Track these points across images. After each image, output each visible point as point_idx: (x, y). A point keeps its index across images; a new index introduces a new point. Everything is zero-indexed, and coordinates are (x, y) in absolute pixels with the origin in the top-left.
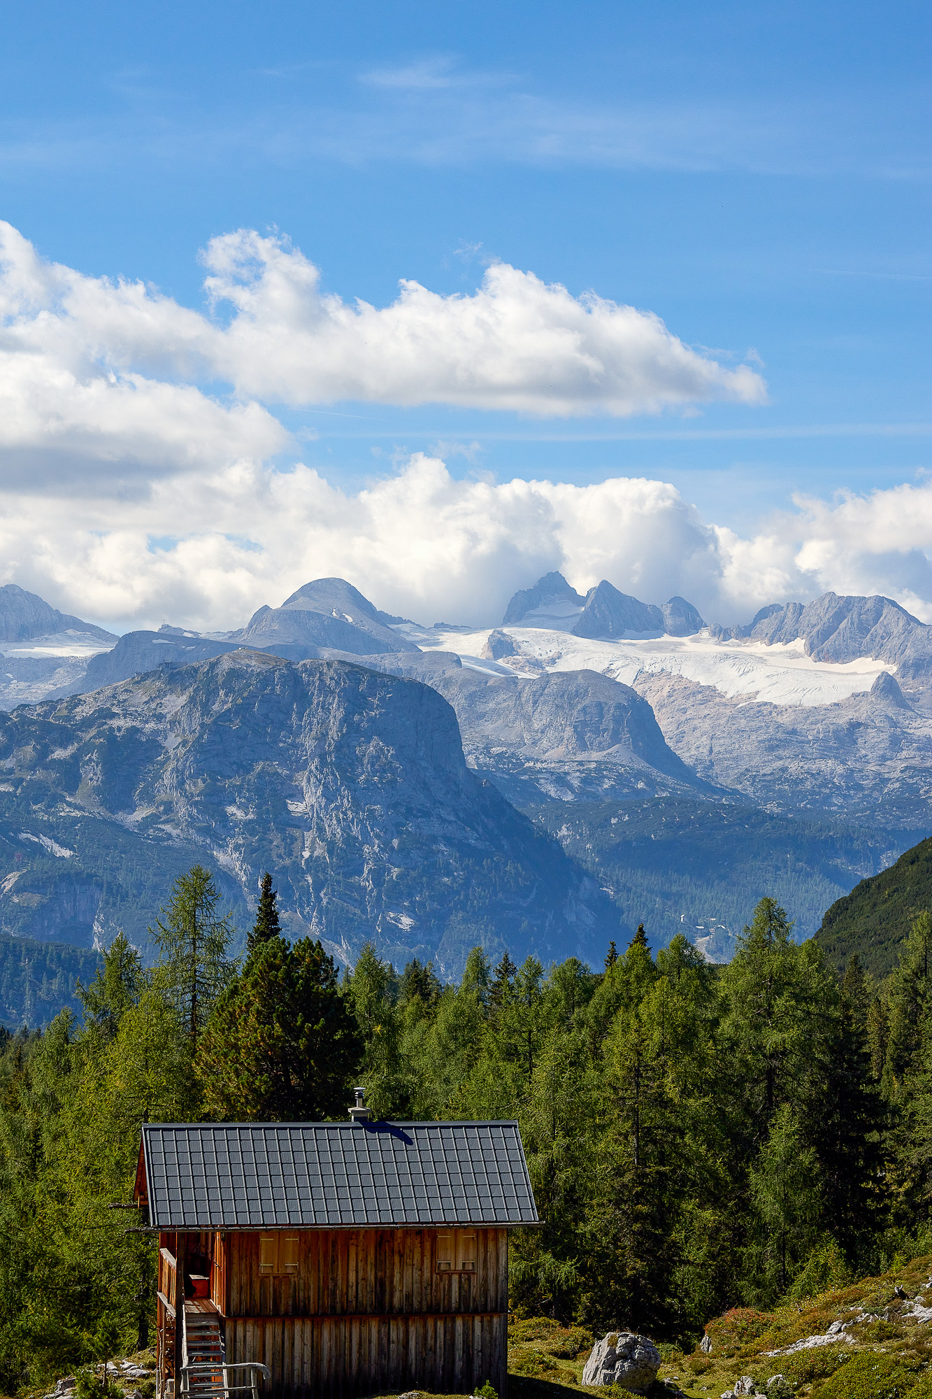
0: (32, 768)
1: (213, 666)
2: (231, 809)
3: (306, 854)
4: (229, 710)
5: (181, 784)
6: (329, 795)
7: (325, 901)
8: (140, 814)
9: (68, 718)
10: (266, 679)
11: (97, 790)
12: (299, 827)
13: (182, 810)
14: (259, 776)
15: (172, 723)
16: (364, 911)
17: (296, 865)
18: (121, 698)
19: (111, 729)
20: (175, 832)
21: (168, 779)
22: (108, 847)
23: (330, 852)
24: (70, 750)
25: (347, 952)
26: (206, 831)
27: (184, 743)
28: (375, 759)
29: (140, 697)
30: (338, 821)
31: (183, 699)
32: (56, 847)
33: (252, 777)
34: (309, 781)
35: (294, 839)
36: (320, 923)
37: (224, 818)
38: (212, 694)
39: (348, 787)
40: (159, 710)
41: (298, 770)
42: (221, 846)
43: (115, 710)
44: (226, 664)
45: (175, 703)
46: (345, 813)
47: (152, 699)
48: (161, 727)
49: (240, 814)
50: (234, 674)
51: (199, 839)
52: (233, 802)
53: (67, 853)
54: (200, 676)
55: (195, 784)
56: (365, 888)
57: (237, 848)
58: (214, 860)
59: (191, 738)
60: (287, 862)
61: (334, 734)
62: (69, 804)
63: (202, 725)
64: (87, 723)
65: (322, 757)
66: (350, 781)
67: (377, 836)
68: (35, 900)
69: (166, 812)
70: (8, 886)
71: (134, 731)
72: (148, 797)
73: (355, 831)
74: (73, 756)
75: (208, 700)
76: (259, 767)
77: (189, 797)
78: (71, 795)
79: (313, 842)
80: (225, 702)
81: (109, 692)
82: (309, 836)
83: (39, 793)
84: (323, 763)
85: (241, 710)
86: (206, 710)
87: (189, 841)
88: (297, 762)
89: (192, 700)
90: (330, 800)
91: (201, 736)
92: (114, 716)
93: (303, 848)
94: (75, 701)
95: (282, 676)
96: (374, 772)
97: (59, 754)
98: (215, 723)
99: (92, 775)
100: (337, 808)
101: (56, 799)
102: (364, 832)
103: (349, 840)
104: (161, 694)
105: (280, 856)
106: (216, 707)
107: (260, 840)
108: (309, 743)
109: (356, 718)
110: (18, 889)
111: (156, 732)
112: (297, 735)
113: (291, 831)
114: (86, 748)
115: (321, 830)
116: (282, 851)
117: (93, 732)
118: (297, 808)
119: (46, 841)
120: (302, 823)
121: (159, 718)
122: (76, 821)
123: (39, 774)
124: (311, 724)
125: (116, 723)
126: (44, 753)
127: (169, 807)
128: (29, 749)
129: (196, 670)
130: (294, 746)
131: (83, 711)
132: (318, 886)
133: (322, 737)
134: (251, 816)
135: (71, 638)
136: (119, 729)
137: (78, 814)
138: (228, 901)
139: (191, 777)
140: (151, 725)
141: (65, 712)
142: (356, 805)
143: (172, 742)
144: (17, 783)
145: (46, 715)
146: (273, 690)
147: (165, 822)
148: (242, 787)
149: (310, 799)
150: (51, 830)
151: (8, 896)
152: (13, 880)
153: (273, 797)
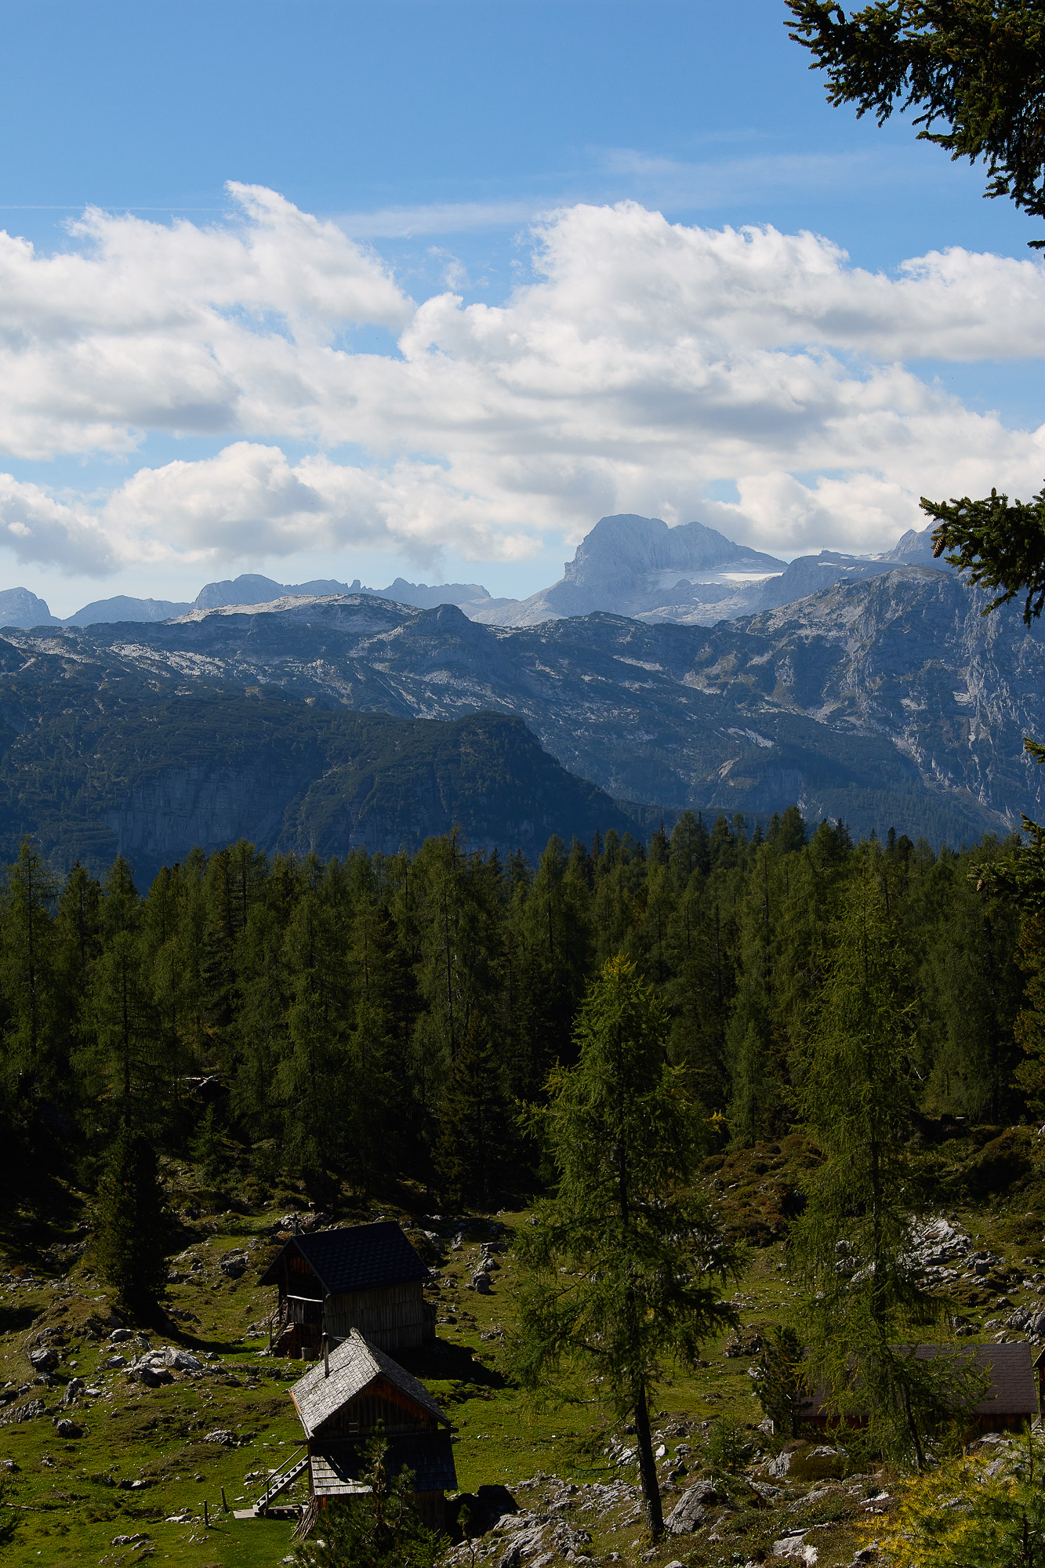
0: (735, 673)
1: (884, 580)
2: (906, 702)
3: (972, 738)
4: (900, 617)
5: (862, 682)
6: (990, 687)
7: (990, 777)
8: (827, 709)
9: (762, 630)
10: (931, 589)
11: (790, 690)
12: (965, 715)
13: (864, 705)
14: (929, 672)
15: (852, 630)
16: (1025, 785)
17: (964, 747)
18: (806, 611)
19: (800, 638)
20: (858, 723)
21: (850, 678)
22: (803, 738)
23: (993, 735)
24: (766, 657)
25: (1011, 819)
26: (885, 721)
27: (863, 647)
28: (1028, 654)
29: (823, 609)
30: (999, 708)
31: (859, 610)
32: (760, 739)
33: (922, 672)
34: (972, 675)
35: (961, 725)
36: (986, 796)
37: (900, 709)
38: (884, 604)
39: (1006, 679)
40: (839, 620)
41: (961, 666)
42: (899, 733)
43: (803, 621)
44: (895, 579)
45: (853, 613)
46: (1004, 701)
47: (833, 611)
48: (842, 634)
49: (913, 706)
50: (903, 586)
51: (880, 728)
52: (907, 696)
53: (769, 744)
54: (873, 589)
55: (874, 682)
56: (1024, 764)
57: (912, 734)
58: (893, 745)
59: (868, 642)
60: (956, 744)
61: (992, 634)
62: (768, 703)
63: (878, 631)
64: (779, 633)
65: (983, 654)
66: (1008, 673)
67: (1034, 720)
68: (748, 783)
69: (850, 706)
70: (724, 772)
71: (819, 638)
72: (834, 694)
73: (1014, 715)
74: (769, 662)
75: (881, 610)
76: (928, 664)
77: (869, 693)
78: (769, 695)
79: (978, 726)
80: (897, 611)
81: (795, 606)
82: (974, 722)
83: (741, 694)
84: (984, 659)
85: (911, 617)
86: (880, 618)
87: (870, 729)
88: (961, 658)
89: (867, 610)
90: (991, 690)
91: (877, 640)
92: (802, 626)
93: (969, 733)
94: (767, 616)
95: (945, 586)
96: (1029, 666)
97: (757, 660)
98: (889, 628)
99: (786, 677)
100: (997, 697)
101: (755, 700)
102: (1021, 716)
103: (1009, 724)
104: (841, 606)
105: (949, 740)
106: (888, 615)
107: (932, 727)
108: (971, 643)
109: (1011, 619)
110: (733, 774)
111: (838, 639)
112: (960, 636)
113: (957, 718)
114: (780, 655)
115: (984, 716)
116: (951, 735)
117: (785, 641)
118: (962, 698)
119: (751, 734)
120: (967, 711)
121: (840, 626)
122: (774, 716)
123: (741, 679)
124: (971, 626)
125: (803, 632)
126: (745, 659)
127: (852, 701)
128: (731, 657)
129: (870, 585)
130: (958, 645)
131: (774, 624)
132: (984, 764)
133: (981, 638)
134: (923, 707)
135: (746, 565)
136: (807, 637)
137: (776, 710)
138: (908, 780)
139: (870, 675)
140: (833, 633)
141: (759, 625)
142: (1014, 695)
143: (852, 647)
144: (723, 686)
145: (743, 628)
146: (937, 598)
147: (850, 715)
148: (913, 682)
149: (973, 690)
150: (754, 725)
151: (725, 781)
152: (728, 768)
153: (942, 688)
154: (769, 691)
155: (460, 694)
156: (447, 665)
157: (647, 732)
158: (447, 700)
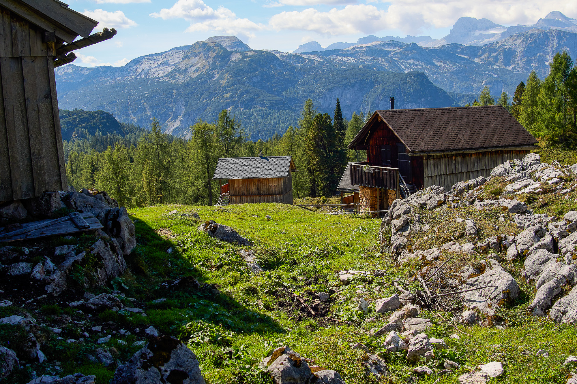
0: (488, 58)
1: (527, 33)
2: (532, 64)
4: (531, 42)
5: (521, 59)
8: (512, 67)
9: (495, 47)
10: (539, 35)
11: (502, 62)
13: (521, 65)
15: (518, 46)
18: (507, 41)
19: (505, 48)
20: (520, 70)
21: (518, 58)
22: (505, 74)
24: (496, 53)
26: (527, 69)
27: (521, 50)
29: (511, 41)
31: (521, 41)
32: (494, 75)
33: (537, 57)
34: (550, 57)
35: (546, 70)
37: (531, 66)
38: (527, 39)
40: (515, 43)
41: (547, 55)
43: (506, 44)
44: (530, 32)
45: (519, 42)
47: (514, 41)
49: (534, 65)
50: (532, 34)
51: (525, 71)
53: (496, 76)
54: (524, 35)
59: (523, 49)
60: (545, 75)
61: (555, 46)
62: (496, 65)
63: (525, 46)
64: (500, 47)
65: (553, 51)
68: (489, 86)
69: (517, 66)
70: (483, 84)
71: (510, 48)
72: (514, 63)
74: (497, 55)
76: (538, 55)
77: (523, 62)
81: (504, 40)
83: (489, 63)
84: (553, 53)
85: (534, 42)
86: (526, 42)
87: (523, 72)
89: (523, 41)
91: (525, 48)
94: (497, 43)
95: (543, 34)
97: (494, 54)
98: (528, 45)
99: (501, 59)
101: (494, 64)
104: (516, 40)
106: (528, 42)
107: (539, 71)
108: (550, 48)
109: (560, 42)
110: (485, 84)
111: (515, 48)
112: (547, 47)
113: (546, 68)
114: (500, 53)
116: (544, 73)
117: (501, 49)
118: (547, 63)
119: (491, 74)
120: (548, 66)
121: (516, 45)
122: (498, 69)
123: (490, 59)
124: (550, 44)
125: (506, 47)
126: (490, 54)
128: (487, 54)
129: (523, 34)
130: (546, 49)
131: (499, 45)
133: (552, 47)
134: (537, 66)
137: (498, 67)
139: (523, 58)
140: (514, 47)
141: (495, 45)
143: (518, 50)
144: (485, 61)
145: (491, 46)
146: (541, 37)
147: (518, 68)
148: (534, 59)
149: (550, 61)
150: (492, 71)
151: (483, 86)
152: (484, 82)
153: (542, 61)
154: (497, 62)
155: (416, 65)
156: (413, 58)
157: (464, 74)
158: (413, 67)
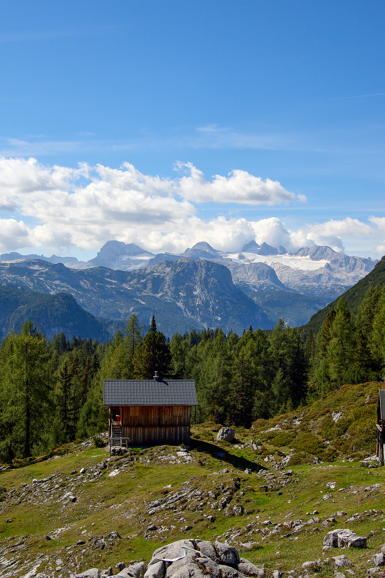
0: (136, 284)
1: (177, 261)
2: (180, 293)
3: (197, 303)
4: (180, 271)
5: (169, 288)
6: (202, 290)
7: (201, 314)
8: (160, 295)
9: (144, 273)
10: (188, 264)
11: (150, 289)
12: (195, 297)
13: (169, 294)
14: (187, 286)
15: (167, 274)
16: (210, 316)
17: (195, 306)
18: (156, 269)
19: (154, 275)
20: (168, 298)
21: (166, 286)
22: (153, 302)
23: (202, 303)
25: (206, 325)
26: (175, 298)
27: (170, 279)
28: (212, 282)
29: (160, 268)
30: (204, 296)
31: (170, 269)
32: (142, 302)
33: (185, 286)
34: (198, 287)
35: (194, 300)
36: (200, 319)
37: (179, 295)
38: (176, 267)
39: (206, 289)
40: (164, 271)
41: (195, 285)
42: (178, 302)
44: (179, 261)
45: (168, 270)
46: (206, 294)
47: (163, 269)
48: (165, 275)
49: (182, 294)
50: (181, 263)
51: (173, 300)
53: (144, 303)
54: (173, 264)
55: (172, 288)
56: (210, 311)
57: (182, 302)
58: (177, 305)
59: (171, 277)
60: (193, 305)
61: (203, 276)
62: (145, 292)
63: (174, 275)
64: (148, 274)
65: (201, 282)
66: (207, 287)
67: (213, 299)
68: (137, 313)
70: (131, 310)
71: (159, 276)
72: (162, 290)
73: (208, 298)
74: (145, 281)
75: (175, 269)
76: (186, 284)
77: (171, 291)
78: (145, 290)
80: (179, 269)
81: (153, 267)
82: (198, 299)
83: (138, 289)
84: (201, 283)
85: (183, 271)
86: (175, 271)
87: (171, 300)
88: (195, 282)
89: (172, 269)
90: (202, 291)
91: (174, 277)
92: (154, 272)
94: (146, 269)
95: (192, 264)
96: (212, 285)
97: (142, 281)
98: (177, 274)
99: (150, 286)
100: (204, 293)
101: (141, 291)
102: (210, 298)
103: (207, 300)
104: (165, 268)
105: (191, 304)
106: (177, 271)
107: (187, 300)
108: (198, 279)
109: (208, 273)
110: (133, 311)
112: (195, 277)
114: (148, 280)
115: (200, 298)
116: (192, 303)
117: (150, 276)
118: (195, 293)
119: (140, 300)
120: (196, 296)
121: (164, 273)
122: (146, 296)
123: (138, 286)
124: (198, 274)
126: (139, 280)
127: (167, 293)
128: (136, 280)
129: (173, 262)
130: (194, 279)
131: (148, 271)
132: (200, 311)
133: (201, 277)
134: (185, 295)
136: (156, 276)
137: (146, 294)
138: (180, 314)
139: (171, 286)
140: (162, 275)
141: (144, 272)
142: (208, 292)
143: (167, 278)
144: (133, 287)
145: (139, 272)
146: (190, 267)
147: (166, 296)
148: (183, 288)
149: (198, 291)
150: (140, 298)
151: (131, 313)
152: (132, 309)
153: (190, 291)
154: (145, 289)
155: (62, 287)
156: (60, 279)
157: (112, 299)
158: (59, 288)
